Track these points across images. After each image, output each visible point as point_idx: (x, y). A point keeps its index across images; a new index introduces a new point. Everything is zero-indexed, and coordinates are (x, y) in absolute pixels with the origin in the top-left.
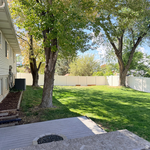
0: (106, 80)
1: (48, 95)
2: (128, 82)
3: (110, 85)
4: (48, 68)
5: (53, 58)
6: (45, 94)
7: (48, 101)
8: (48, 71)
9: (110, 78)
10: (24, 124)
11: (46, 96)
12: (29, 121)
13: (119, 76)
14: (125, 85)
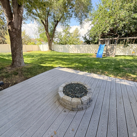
0: (39, 48)
1: (19, 54)
2: (53, 48)
3: (42, 50)
4: (13, 25)
5: (18, 14)
6: (16, 53)
7: (21, 61)
8: (14, 28)
9: (41, 46)
10: (11, 86)
11: (18, 56)
12: (14, 82)
13: (48, 45)
14: (52, 50)
